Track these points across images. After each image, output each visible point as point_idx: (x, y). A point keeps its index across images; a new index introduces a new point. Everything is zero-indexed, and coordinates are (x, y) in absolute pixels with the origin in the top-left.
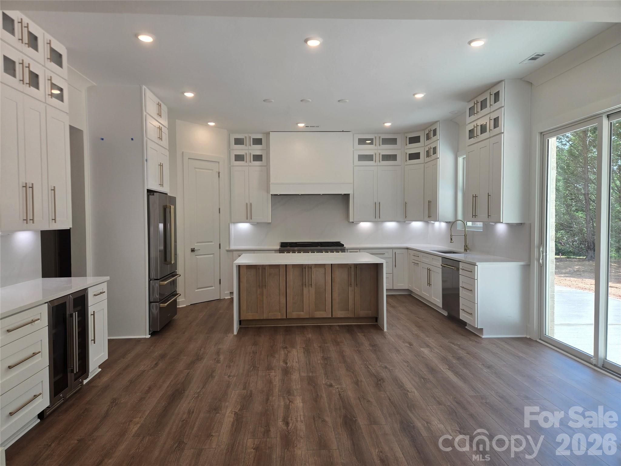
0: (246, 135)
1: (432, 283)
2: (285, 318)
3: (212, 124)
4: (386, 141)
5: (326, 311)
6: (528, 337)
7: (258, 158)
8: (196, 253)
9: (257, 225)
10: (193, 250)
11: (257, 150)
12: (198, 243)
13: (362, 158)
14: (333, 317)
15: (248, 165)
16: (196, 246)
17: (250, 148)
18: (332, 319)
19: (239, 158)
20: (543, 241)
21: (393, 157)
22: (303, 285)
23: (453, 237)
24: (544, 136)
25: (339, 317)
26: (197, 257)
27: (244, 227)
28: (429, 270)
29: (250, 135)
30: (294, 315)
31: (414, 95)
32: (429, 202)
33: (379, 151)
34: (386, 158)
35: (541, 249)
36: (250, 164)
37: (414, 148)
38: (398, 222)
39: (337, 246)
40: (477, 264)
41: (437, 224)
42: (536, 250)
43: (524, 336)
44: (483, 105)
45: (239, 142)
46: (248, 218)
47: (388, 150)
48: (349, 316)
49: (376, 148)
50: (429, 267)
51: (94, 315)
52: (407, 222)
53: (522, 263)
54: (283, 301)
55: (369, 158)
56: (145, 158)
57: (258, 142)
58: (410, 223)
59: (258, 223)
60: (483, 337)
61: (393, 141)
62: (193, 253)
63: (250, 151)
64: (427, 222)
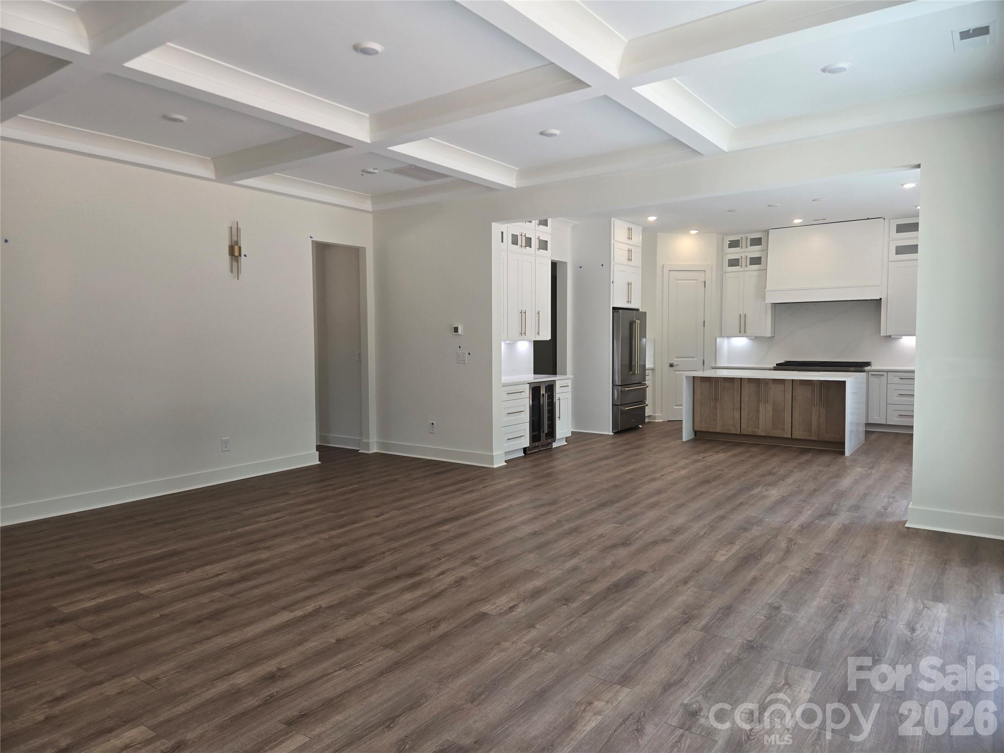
0: (743, 236)
2: (740, 433)
3: (693, 232)
7: (756, 261)
8: (674, 368)
9: (756, 339)
10: (671, 365)
11: (755, 251)
12: (677, 358)
14: (793, 437)
15: (743, 270)
16: (675, 361)
17: (746, 250)
19: (734, 263)
22: (759, 401)
25: (799, 438)
26: (677, 372)
27: (740, 342)
29: (747, 235)
30: (749, 431)
31: (902, 185)
36: (746, 269)
45: (734, 244)
46: (742, 331)
48: (812, 438)
51: (559, 399)
54: (737, 416)
56: (612, 280)
57: (757, 242)
59: (756, 337)
62: (672, 368)
63: (746, 254)
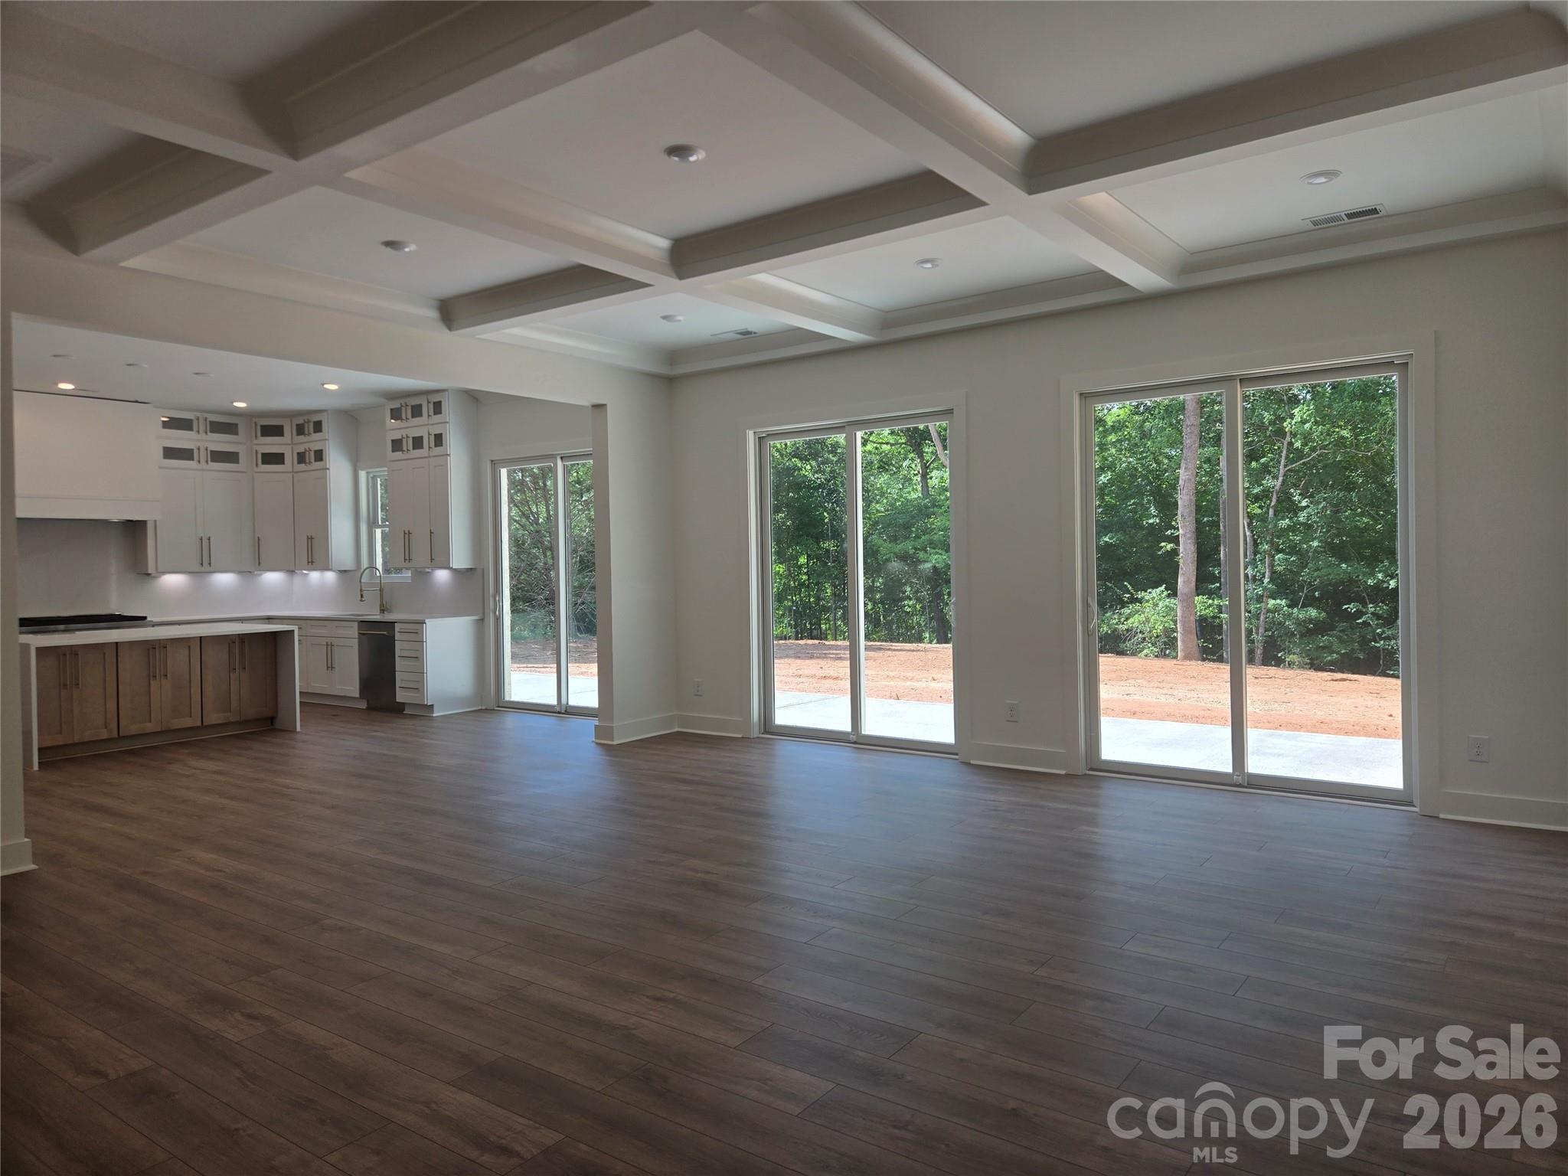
1: (336, 665)
2: (117, 736)
4: (217, 427)
5: (191, 717)
6: (484, 708)
13: (170, 453)
14: (204, 724)
18: (203, 727)
20: (498, 590)
21: (231, 457)
22: (151, 676)
23: (364, 593)
24: (495, 464)
25: (214, 723)
28: (330, 646)
30: (134, 729)
31: (323, 384)
32: (310, 539)
33: (206, 444)
34: (218, 456)
35: (497, 599)
37: (272, 445)
38: (240, 572)
39: (139, 620)
40: (427, 621)
41: (315, 576)
42: (491, 599)
43: (480, 708)
44: (417, 411)
47: (221, 442)
48: (233, 719)
49: (199, 437)
50: (329, 640)
52: (256, 573)
53: (476, 618)
54: (112, 706)
55: (185, 454)
58: (261, 575)
60: (434, 715)
61: (229, 428)
64: (291, 572)
